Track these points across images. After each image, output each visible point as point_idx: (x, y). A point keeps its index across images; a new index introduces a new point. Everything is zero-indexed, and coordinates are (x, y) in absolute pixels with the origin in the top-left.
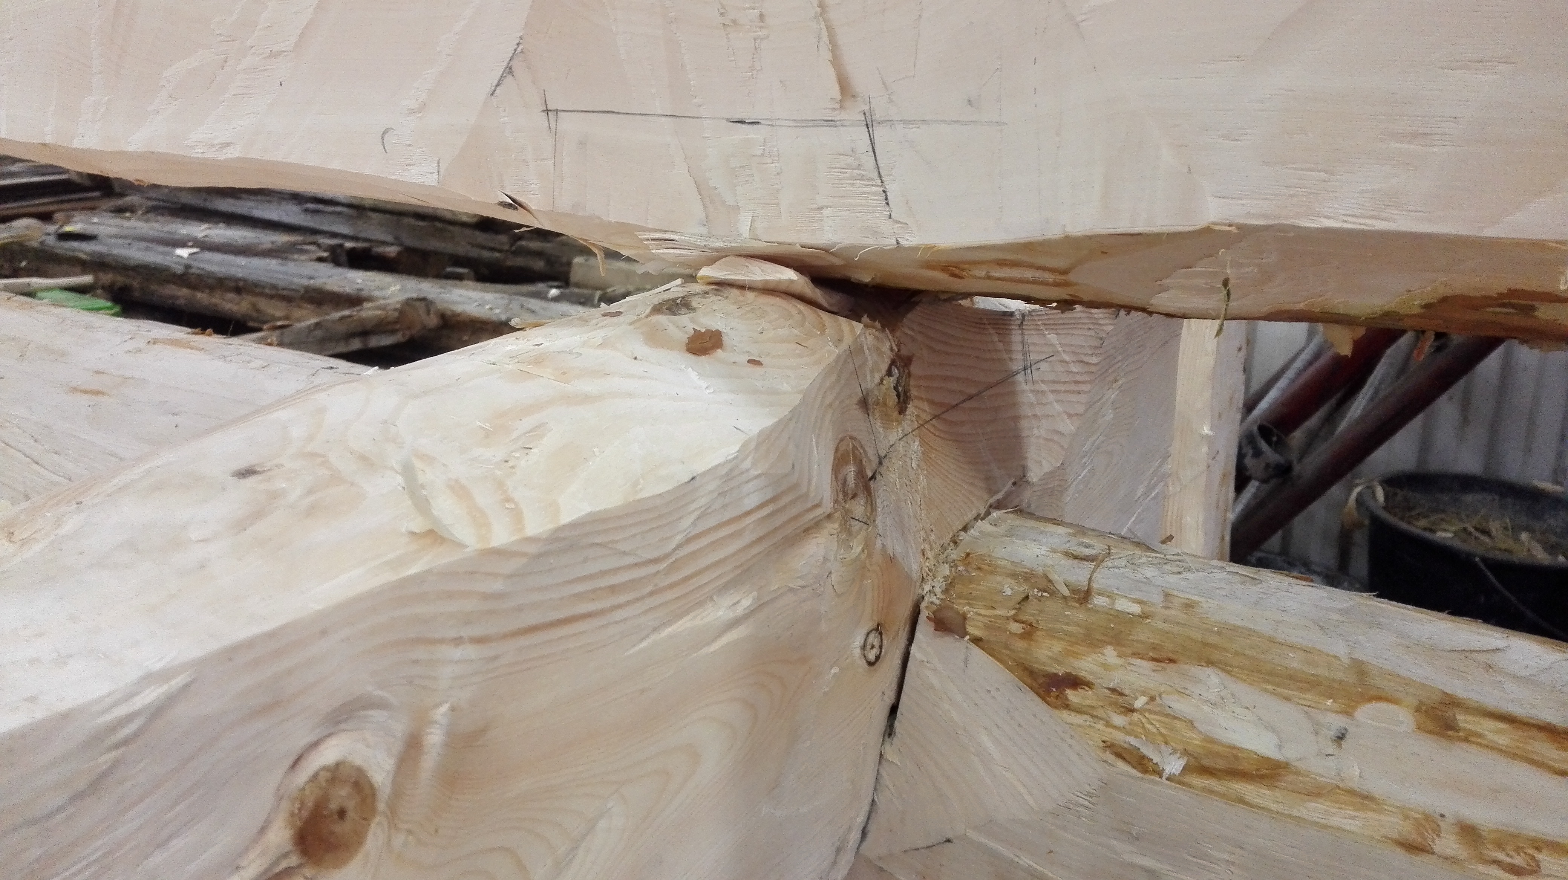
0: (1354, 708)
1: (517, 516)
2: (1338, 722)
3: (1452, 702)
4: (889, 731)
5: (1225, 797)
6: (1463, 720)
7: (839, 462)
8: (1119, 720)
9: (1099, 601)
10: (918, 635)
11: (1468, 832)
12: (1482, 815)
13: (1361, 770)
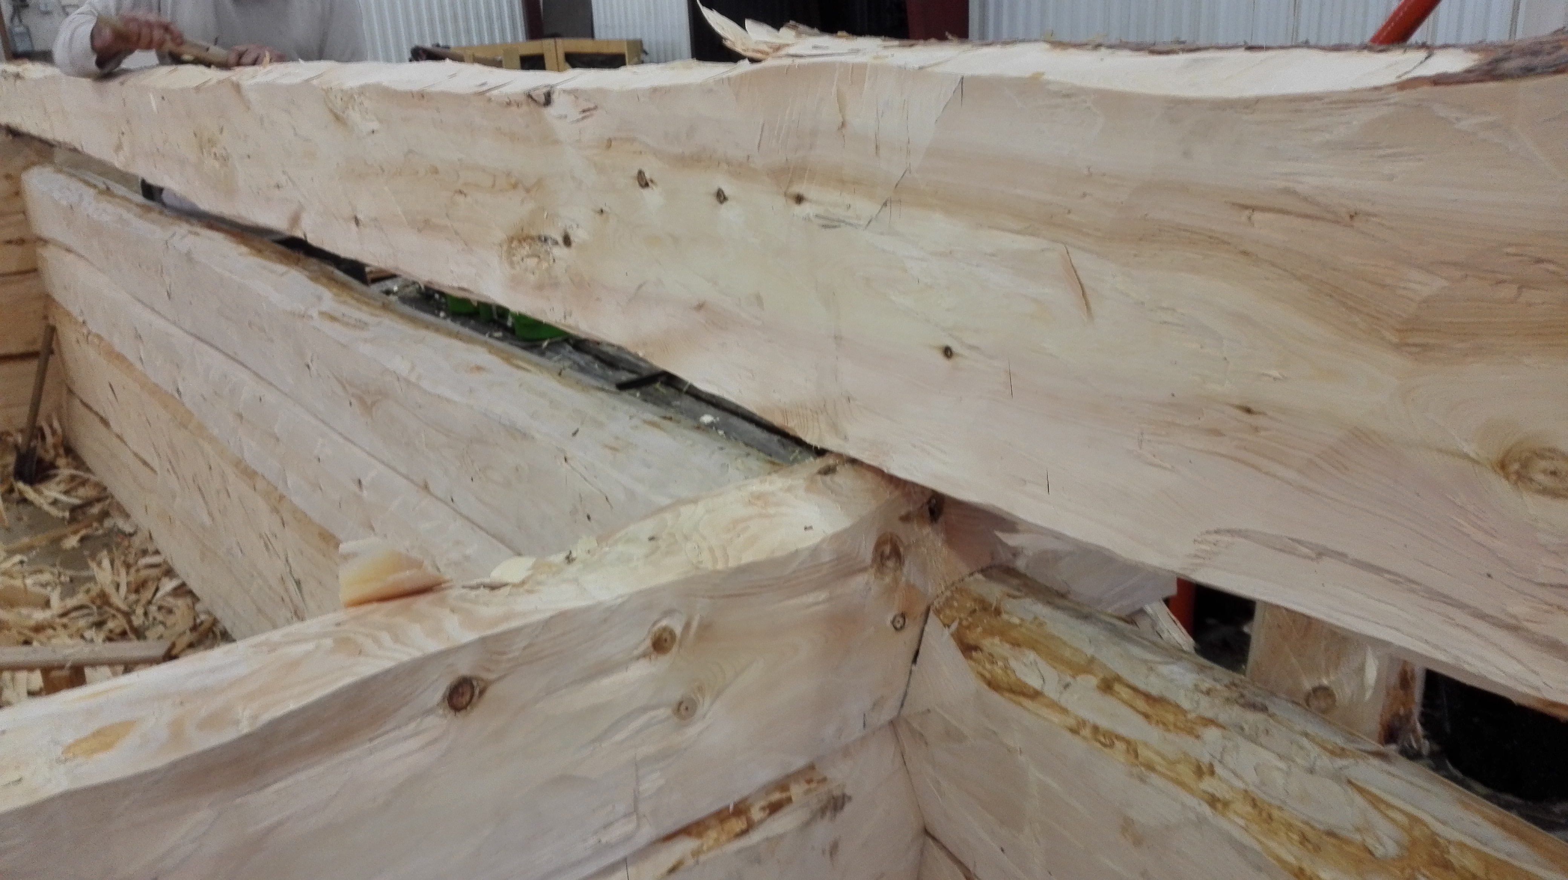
0: (1077, 675)
1: (727, 561)
2: (1069, 679)
3: (1118, 679)
4: (915, 661)
5: (1015, 702)
6: (1117, 687)
7: (879, 545)
8: (988, 666)
9: (1005, 616)
10: (929, 621)
11: (1096, 729)
12: (1104, 723)
13: (1068, 700)
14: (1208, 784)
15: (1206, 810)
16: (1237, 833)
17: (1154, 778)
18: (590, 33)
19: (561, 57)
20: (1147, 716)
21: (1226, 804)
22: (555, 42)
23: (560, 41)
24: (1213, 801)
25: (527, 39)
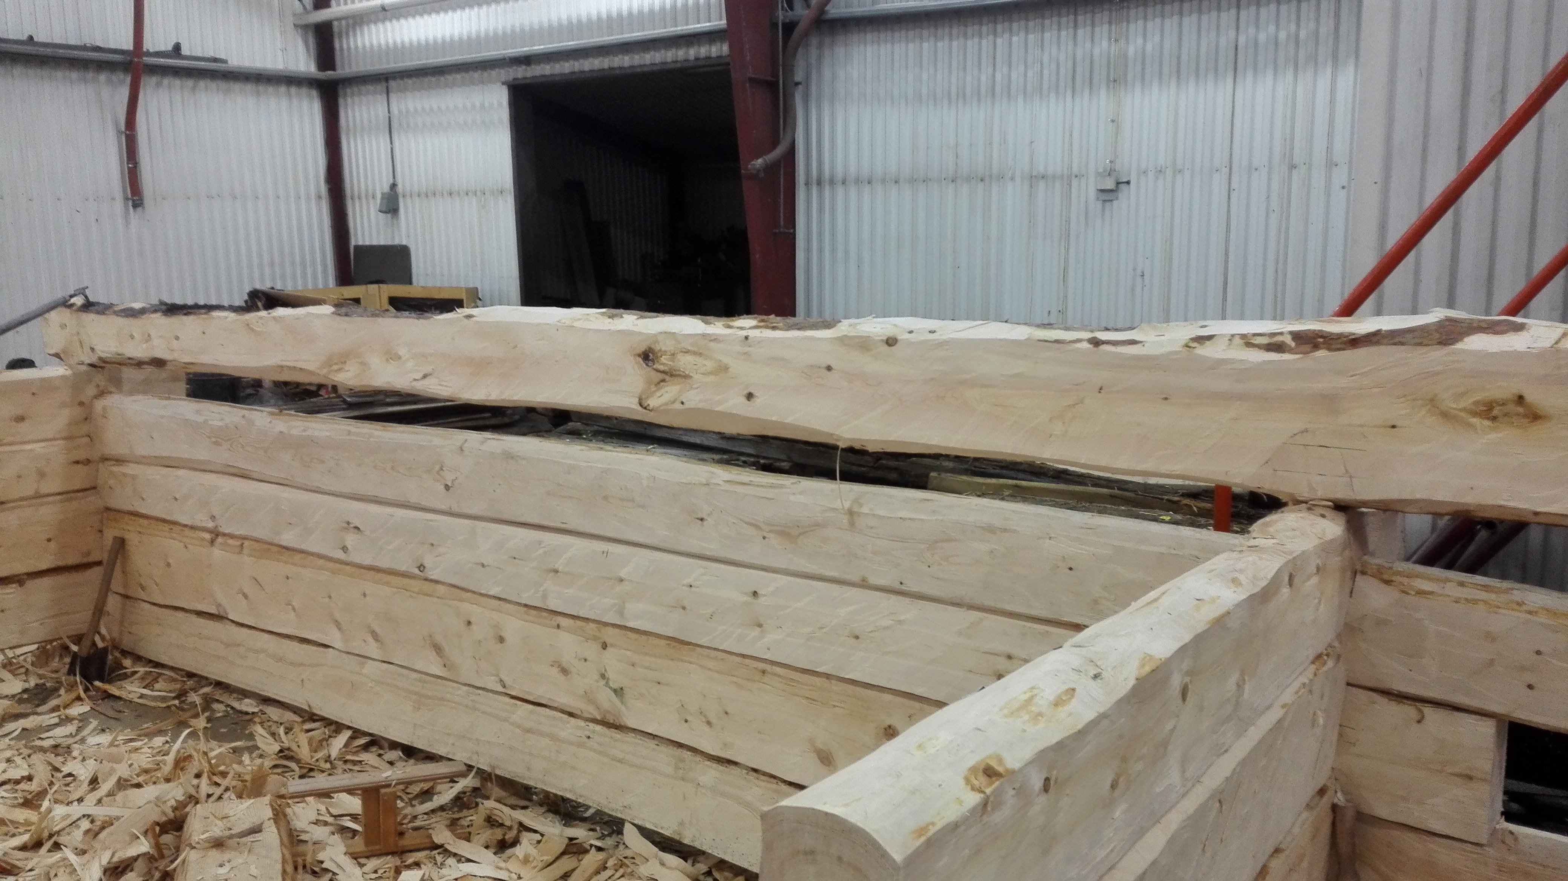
2: (1443, 586)
5: (1421, 597)
8: (1400, 587)
10: (1357, 576)
11: (1466, 599)
12: (1469, 597)
13: (1447, 591)
14: (1524, 608)
15: (1529, 616)
16: (1544, 621)
17: (1500, 611)
18: (407, 279)
19: (385, 301)
20: (1487, 591)
21: (1536, 612)
22: (379, 287)
23: (384, 287)
24: (1530, 613)
25: (337, 285)
